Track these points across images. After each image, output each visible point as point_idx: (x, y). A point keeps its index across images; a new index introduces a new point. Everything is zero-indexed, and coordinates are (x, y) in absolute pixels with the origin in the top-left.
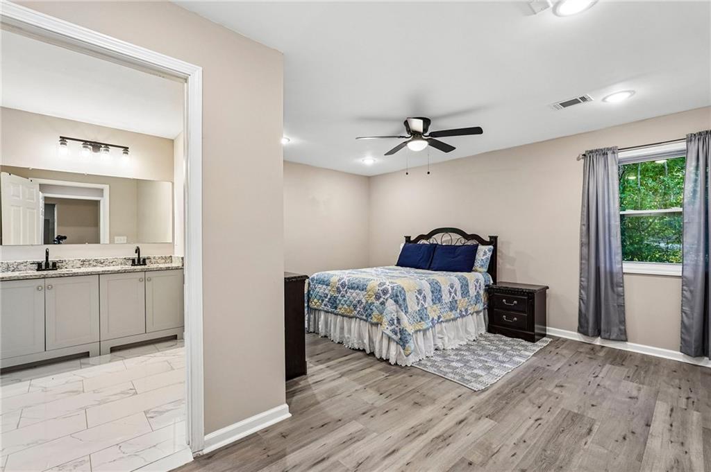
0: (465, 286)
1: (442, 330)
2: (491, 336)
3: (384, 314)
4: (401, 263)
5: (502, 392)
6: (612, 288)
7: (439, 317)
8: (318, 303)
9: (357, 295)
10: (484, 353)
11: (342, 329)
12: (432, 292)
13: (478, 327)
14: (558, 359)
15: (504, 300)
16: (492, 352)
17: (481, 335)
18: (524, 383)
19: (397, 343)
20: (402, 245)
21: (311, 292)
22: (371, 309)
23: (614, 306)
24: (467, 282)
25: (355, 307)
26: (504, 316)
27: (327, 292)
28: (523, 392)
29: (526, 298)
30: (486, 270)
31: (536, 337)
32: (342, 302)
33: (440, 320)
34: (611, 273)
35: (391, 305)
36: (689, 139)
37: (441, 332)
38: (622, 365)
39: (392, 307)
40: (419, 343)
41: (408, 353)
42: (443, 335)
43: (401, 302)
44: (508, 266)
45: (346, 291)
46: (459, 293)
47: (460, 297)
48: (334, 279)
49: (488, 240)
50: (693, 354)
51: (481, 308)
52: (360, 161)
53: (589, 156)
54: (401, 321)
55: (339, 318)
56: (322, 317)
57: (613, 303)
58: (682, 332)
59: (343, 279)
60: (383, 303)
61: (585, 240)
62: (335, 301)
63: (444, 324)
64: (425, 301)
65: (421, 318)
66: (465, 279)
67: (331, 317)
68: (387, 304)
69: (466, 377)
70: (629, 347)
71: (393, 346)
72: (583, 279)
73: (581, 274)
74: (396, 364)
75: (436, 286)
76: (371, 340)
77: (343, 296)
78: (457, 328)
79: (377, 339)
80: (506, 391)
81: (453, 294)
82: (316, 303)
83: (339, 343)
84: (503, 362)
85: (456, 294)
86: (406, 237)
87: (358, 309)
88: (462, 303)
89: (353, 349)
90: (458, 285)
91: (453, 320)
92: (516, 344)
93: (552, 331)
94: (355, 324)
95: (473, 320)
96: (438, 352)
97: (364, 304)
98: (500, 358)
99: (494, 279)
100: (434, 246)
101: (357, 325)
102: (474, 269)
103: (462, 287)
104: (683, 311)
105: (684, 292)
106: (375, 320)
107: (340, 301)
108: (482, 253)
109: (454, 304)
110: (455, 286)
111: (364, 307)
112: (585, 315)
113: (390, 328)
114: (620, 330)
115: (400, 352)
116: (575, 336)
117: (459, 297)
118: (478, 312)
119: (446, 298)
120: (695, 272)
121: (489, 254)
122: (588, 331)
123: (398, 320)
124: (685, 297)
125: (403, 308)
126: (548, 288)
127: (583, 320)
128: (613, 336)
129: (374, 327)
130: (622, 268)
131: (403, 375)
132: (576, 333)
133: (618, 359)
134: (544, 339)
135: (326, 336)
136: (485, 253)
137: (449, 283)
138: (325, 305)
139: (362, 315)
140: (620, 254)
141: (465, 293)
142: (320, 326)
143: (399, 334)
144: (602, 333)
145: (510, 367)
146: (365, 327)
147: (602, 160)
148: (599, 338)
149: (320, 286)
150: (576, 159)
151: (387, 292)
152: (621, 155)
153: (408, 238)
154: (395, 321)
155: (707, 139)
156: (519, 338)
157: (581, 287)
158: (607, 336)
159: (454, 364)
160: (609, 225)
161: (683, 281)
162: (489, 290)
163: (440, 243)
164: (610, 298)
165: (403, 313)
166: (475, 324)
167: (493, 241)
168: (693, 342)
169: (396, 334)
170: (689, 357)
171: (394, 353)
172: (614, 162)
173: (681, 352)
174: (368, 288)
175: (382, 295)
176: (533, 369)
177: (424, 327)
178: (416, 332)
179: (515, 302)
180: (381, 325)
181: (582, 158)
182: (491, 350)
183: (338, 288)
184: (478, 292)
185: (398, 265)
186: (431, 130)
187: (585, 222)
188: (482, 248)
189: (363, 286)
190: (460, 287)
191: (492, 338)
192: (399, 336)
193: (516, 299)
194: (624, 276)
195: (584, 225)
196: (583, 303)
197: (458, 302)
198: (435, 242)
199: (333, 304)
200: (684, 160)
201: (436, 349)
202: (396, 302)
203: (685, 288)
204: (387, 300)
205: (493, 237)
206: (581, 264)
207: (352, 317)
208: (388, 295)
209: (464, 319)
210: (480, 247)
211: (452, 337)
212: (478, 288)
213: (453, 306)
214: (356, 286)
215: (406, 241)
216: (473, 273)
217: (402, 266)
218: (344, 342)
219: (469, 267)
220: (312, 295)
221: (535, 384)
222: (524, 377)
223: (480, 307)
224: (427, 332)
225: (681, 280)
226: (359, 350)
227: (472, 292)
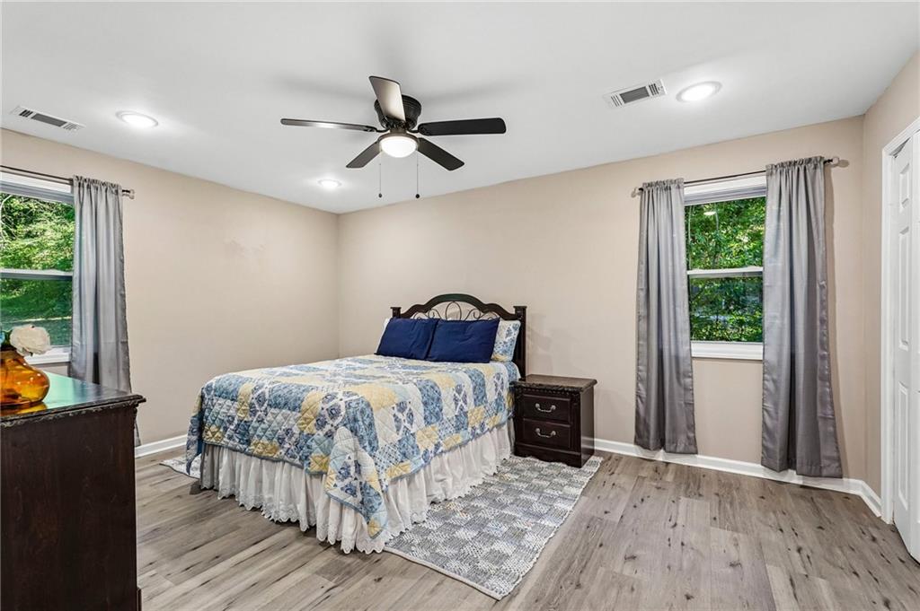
0: (479, 387)
1: (442, 466)
2: (519, 460)
3: (331, 457)
4: (384, 350)
5: (543, 593)
6: (678, 379)
7: (437, 446)
8: (218, 434)
9: (285, 418)
10: (508, 500)
11: (259, 481)
12: (425, 404)
13: (500, 448)
14: (617, 495)
15: (537, 405)
16: (522, 496)
17: (505, 462)
18: (576, 562)
19: (356, 509)
20: (387, 321)
21: (206, 414)
22: (308, 447)
23: (680, 405)
24: (483, 379)
25: (281, 441)
26: (538, 430)
27: (232, 412)
28: (578, 586)
29: (568, 400)
30: (511, 358)
31: (583, 457)
32: (259, 432)
33: (440, 450)
34: (677, 358)
35: (343, 439)
36: (770, 171)
37: (441, 470)
38: (700, 495)
39: (345, 442)
40: (400, 501)
41: (374, 531)
42: (444, 474)
43: (362, 432)
44: (541, 351)
45: (265, 410)
46: (470, 400)
47: (472, 407)
48: (245, 389)
49: (513, 311)
50: (778, 468)
51: (504, 418)
52: (314, 182)
53: (647, 191)
54: (363, 468)
55: (254, 462)
56: (225, 459)
57: (679, 402)
58: (763, 437)
59: (261, 387)
60: (330, 435)
61: (643, 311)
62: (247, 431)
63: (445, 456)
64: (411, 422)
65: (404, 454)
66: (480, 374)
67: (241, 460)
68: (337, 437)
69: (483, 565)
70: (701, 461)
71: (349, 516)
72: (641, 367)
73: (638, 359)
74: (355, 551)
75: (431, 393)
76: (309, 503)
77: (261, 421)
78: (468, 457)
79: (319, 503)
80: (549, 591)
81: (461, 403)
82: (214, 433)
83: (254, 509)
84: (540, 516)
85: (465, 402)
86: (394, 309)
87: (287, 446)
88: (475, 414)
89: (278, 522)
90: (468, 387)
91: (460, 446)
92: (555, 472)
93: (601, 444)
94: (281, 474)
95: (493, 439)
96: (436, 509)
97: (297, 436)
98: (536, 508)
99: (522, 371)
100: (435, 323)
101: (284, 475)
102: (493, 357)
103: (475, 388)
104: (764, 409)
105: (766, 382)
106: (315, 468)
107: (255, 429)
108: (505, 332)
109: (462, 419)
110: (464, 389)
111: (297, 442)
112: (645, 420)
113: (341, 484)
114: (688, 438)
115: (362, 526)
116: (632, 451)
117: (470, 406)
118: (499, 426)
119: (449, 411)
120: (780, 354)
121: (515, 334)
122: (648, 443)
123: (358, 465)
124: (767, 389)
125: (367, 444)
126: (595, 382)
127: (641, 427)
128: (681, 448)
129: (314, 480)
130: (690, 350)
131: (362, 581)
132: (633, 446)
133: (692, 484)
134: (593, 458)
135: (232, 496)
136: (509, 333)
137: (454, 384)
138: (230, 438)
139: (294, 457)
140: (688, 332)
141: (480, 397)
142: (221, 478)
143: (359, 494)
144: (667, 444)
145: (552, 525)
146: (300, 478)
147: (664, 195)
148: (662, 451)
149: (221, 401)
150: (630, 196)
151: (338, 412)
152: (689, 191)
153: (396, 311)
154: (353, 470)
155: (790, 172)
156: (559, 461)
157: (639, 379)
158: (672, 448)
159: (461, 534)
160: (674, 290)
161: (764, 367)
162: (515, 389)
163: (443, 318)
164: (676, 392)
165: (366, 454)
166: (496, 445)
167: (520, 313)
168: (778, 450)
169: (354, 494)
170: (772, 472)
171: (351, 530)
172: (679, 202)
173: (762, 465)
174: (305, 405)
175: (328, 419)
176: (585, 524)
177: (410, 471)
178: (394, 481)
179: (554, 407)
180: (326, 473)
181: (638, 194)
182: (521, 492)
183: (251, 405)
184: (499, 394)
185: (378, 353)
186: (420, 120)
187: (643, 286)
188: (505, 326)
189: (296, 400)
190: (471, 390)
191: (520, 466)
192: (360, 497)
193: (555, 402)
194: (694, 361)
195: (642, 289)
196: (642, 401)
197: (469, 415)
198: (437, 317)
199: (243, 435)
200: (763, 201)
201: (433, 503)
202: (354, 431)
203: (766, 376)
204: (336, 428)
205: (519, 307)
206: (638, 345)
207: (277, 461)
208: (340, 419)
209: (479, 440)
210: (502, 323)
211: (459, 477)
212: (499, 388)
213: (460, 423)
214: (283, 402)
215: (394, 315)
216: (492, 364)
217: (385, 355)
218: (263, 508)
219: (485, 355)
220: (207, 418)
221: (595, 560)
222: (575, 546)
223: (503, 416)
224: (416, 477)
225: (761, 365)
226: (289, 523)
227: (491, 396)
